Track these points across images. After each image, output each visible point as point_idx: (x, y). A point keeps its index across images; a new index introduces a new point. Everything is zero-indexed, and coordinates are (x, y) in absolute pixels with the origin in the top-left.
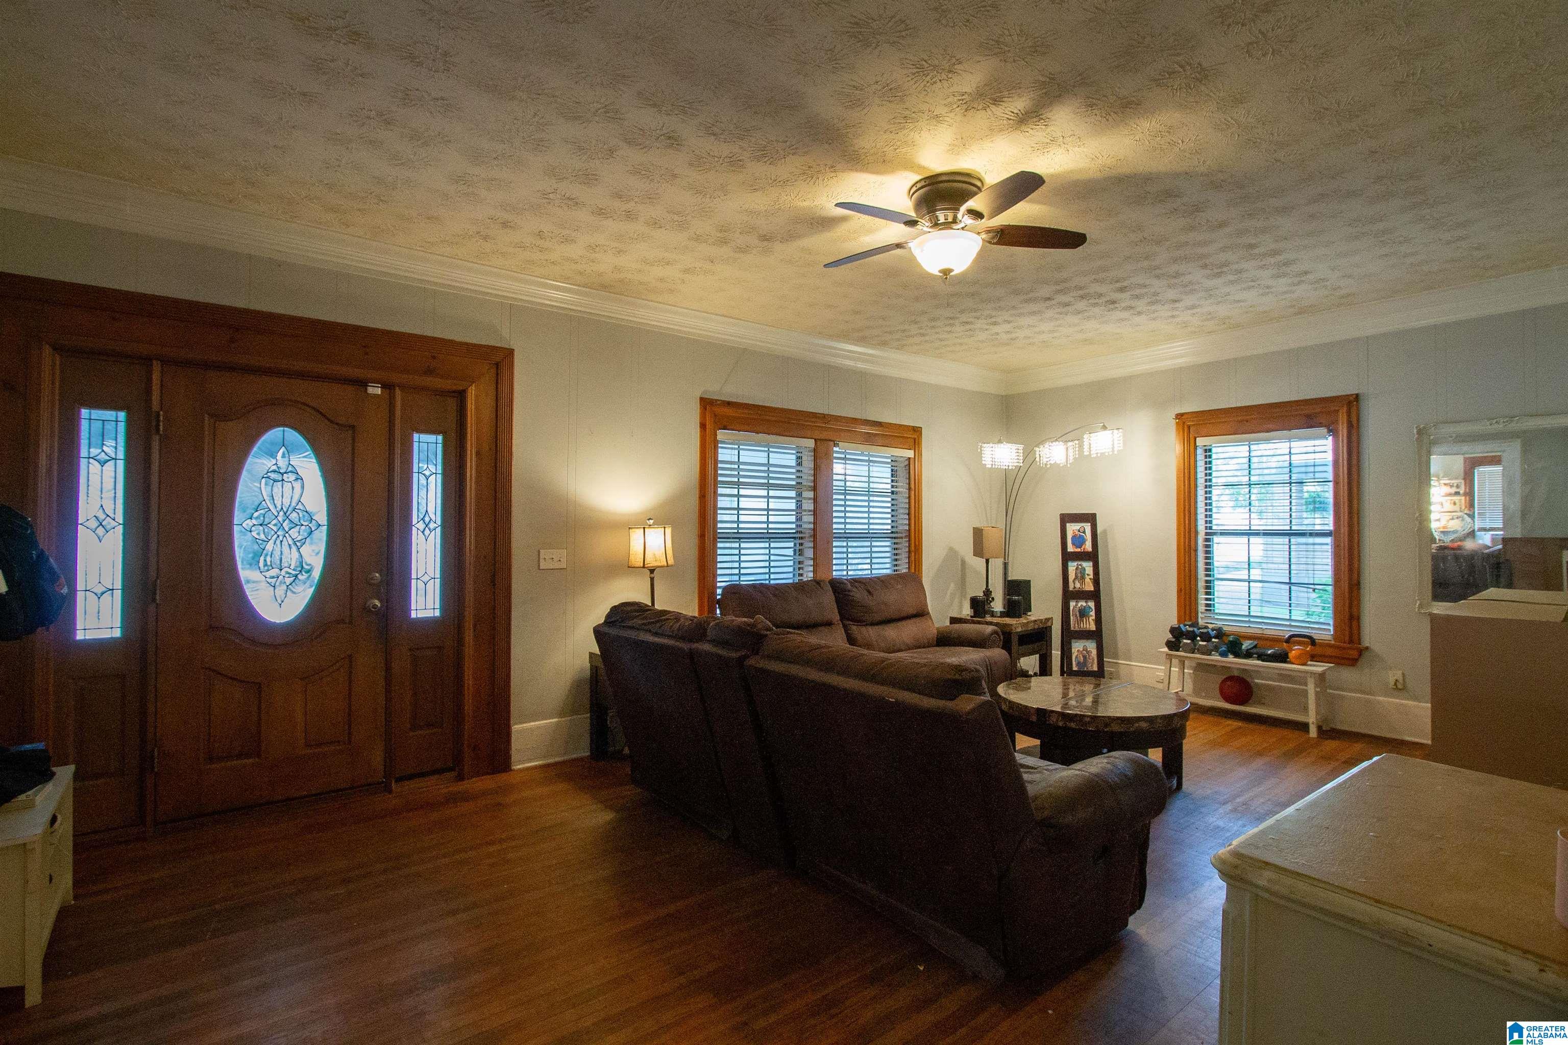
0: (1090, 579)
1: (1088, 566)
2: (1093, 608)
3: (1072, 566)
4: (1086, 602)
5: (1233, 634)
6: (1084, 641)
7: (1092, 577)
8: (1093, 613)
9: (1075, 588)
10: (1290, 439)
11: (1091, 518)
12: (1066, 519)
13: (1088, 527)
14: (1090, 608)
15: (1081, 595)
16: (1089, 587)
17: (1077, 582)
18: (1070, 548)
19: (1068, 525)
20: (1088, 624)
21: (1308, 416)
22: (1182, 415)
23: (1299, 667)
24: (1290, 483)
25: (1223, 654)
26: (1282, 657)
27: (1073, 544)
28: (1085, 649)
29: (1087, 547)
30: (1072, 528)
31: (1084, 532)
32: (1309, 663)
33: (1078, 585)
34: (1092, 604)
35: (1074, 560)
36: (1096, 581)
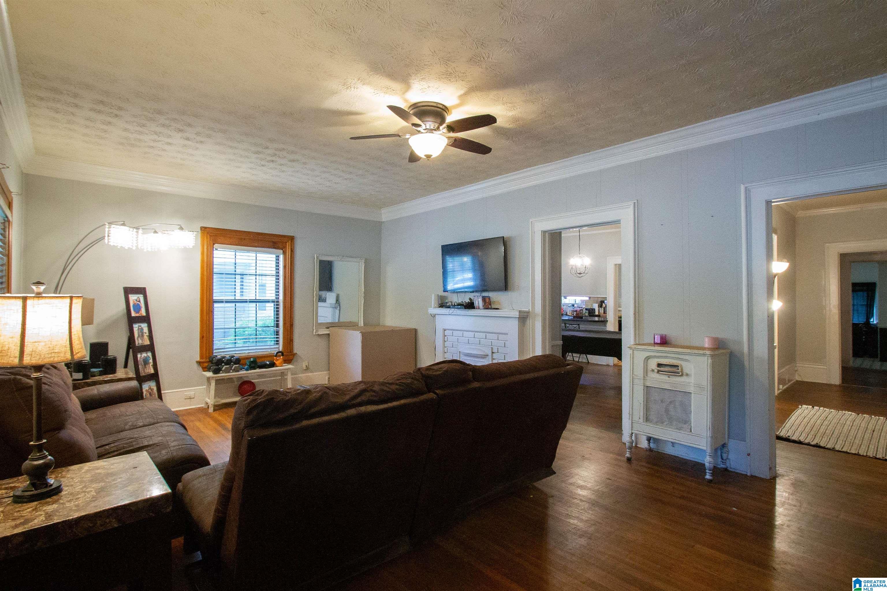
0: (147, 336)
1: (144, 326)
2: (151, 357)
3: (136, 327)
4: (146, 353)
5: (252, 357)
6: (148, 382)
7: (147, 334)
8: (151, 361)
9: (139, 344)
10: (256, 252)
11: (142, 291)
12: (128, 291)
13: (141, 297)
14: (149, 357)
15: (144, 349)
16: (147, 342)
17: (139, 339)
18: (133, 314)
19: (130, 295)
20: (149, 369)
21: (274, 243)
22: (205, 228)
23: (281, 367)
24: (256, 275)
25: (247, 370)
26: (273, 365)
27: (134, 310)
28: (150, 388)
29: (142, 313)
30: (133, 298)
31: (139, 301)
32: (284, 365)
33: (140, 342)
34: (150, 354)
35: (136, 322)
36: (151, 337)
